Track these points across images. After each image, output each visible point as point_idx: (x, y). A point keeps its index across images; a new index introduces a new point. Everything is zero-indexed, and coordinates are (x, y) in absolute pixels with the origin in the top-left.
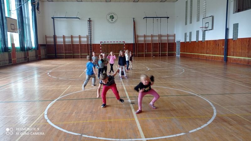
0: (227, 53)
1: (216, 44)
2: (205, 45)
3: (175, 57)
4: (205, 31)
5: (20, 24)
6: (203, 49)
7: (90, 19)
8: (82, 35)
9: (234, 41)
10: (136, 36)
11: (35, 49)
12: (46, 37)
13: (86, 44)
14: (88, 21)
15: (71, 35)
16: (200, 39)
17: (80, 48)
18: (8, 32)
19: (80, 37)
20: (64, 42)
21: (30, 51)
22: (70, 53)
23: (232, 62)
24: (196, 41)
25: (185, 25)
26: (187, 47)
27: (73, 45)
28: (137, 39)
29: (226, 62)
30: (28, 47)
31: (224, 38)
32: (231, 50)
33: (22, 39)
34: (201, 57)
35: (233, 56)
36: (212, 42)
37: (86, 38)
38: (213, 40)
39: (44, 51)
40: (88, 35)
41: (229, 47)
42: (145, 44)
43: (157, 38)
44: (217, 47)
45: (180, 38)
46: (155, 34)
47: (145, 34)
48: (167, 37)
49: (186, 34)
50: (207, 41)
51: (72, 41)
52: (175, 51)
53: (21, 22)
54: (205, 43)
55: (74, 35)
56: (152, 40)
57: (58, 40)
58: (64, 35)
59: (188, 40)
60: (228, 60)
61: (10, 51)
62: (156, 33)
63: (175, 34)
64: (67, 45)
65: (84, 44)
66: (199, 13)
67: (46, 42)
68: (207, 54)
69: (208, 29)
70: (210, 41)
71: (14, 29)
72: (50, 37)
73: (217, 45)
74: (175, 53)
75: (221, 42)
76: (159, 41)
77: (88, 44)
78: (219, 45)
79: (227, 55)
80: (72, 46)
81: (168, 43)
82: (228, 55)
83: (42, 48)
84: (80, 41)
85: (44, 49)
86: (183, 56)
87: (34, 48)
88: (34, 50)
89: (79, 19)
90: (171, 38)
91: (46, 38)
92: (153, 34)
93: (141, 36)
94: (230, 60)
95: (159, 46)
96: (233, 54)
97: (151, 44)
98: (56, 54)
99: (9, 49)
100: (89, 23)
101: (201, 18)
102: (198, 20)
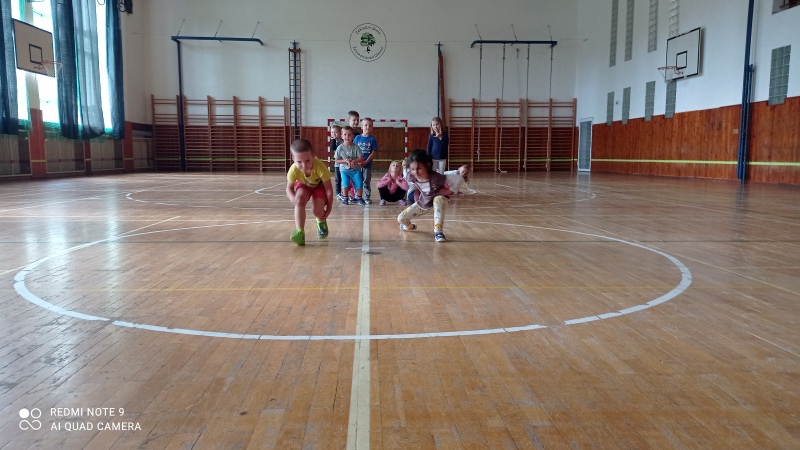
0: (746, 153)
1: (713, 124)
2: (676, 129)
3: (574, 175)
4: (675, 80)
5: (63, 51)
6: (667, 142)
7: (295, 44)
8: (269, 97)
9: (774, 108)
10: (445, 104)
11: (112, 136)
12: (154, 101)
13: (280, 128)
14: (290, 50)
15: (235, 97)
16: (660, 110)
17: (261, 140)
18: (17, 70)
19: (262, 104)
20: (211, 117)
21: (97, 139)
22: (228, 156)
23: (764, 180)
24: (643, 119)
25: (611, 66)
26: (614, 139)
27: (239, 128)
28: (447, 114)
29: (746, 183)
30: (87, 127)
31: (740, 102)
32: (762, 141)
33: (66, 97)
34: (660, 171)
35: (770, 159)
36: (698, 118)
37: (282, 109)
38: (702, 112)
39: (144, 145)
40: (288, 97)
41: (757, 129)
42: (476, 129)
43: (516, 113)
44: (716, 134)
45: (591, 112)
46: (507, 98)
47: (477, 98)
48: (547, 110)
49: (611, 96)
50: (682, 115)
51: (237, 117)
52: (575, 156)
53: (67, 42)
54: (676, 121)
55: (243, 97)
56: (498, 119)
57: (192, 111)
58: (212, 95)
59: (618, 117)
60: (752, 174)
61: (25, 134)
62: (511, 96)
63: (575, 100)
64: (219, 127)
65: (276, 128)
66: (656, 25)
67: (154, 118)
68: (680, 159)
69: (686, 72)
70: (690, 113)
71: (40, 63)
72: (166, 103)
73: (716, 128)
74: (575, 163)
75: (727, 117)
76: (521, 121)
77: (287, 128)
78: (720, 125)
79: (749, 159)
80: (235, 133)
81: (553, 129)
82: (753, 157)
83: (141, 136)
84: (262, 118)
85: (146, 141)
86: (599, 171)
87: (111, 134)
88: (110, 138)
89: (262, 43)
90: (562, 113)
91: (153, 104)
92: (500, 98)
93: (462, 105)
94: (757, 176)
95: (523, 139)
96: (770, 153)
97: (497, 131)
98: (183, 156)
99: (22, 127)
100: (292, 58)
101: (663, 37)
102: (653, 47)
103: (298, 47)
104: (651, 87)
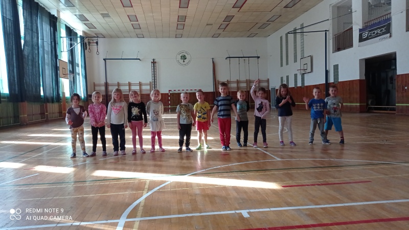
2: (305, 92)
4: (304, 74)
7: (154, 60)
8: (143, 82)
10: (216, 82)
13: (148, 94)
14: (152, 62)
15: (129, 82)
16: (299, 84)
18: (60, 78)
19: (140, 84)
24: (294, 87)
34: (301, 107)
37: (149, 86)
40: (151, 81)
43: (245, 85)
45: (275, 84)
47: (229, 80)
49: (282, 78)
54: (305, 89)
55: (132, 82)
56: (238, 88)
57: (111, 88)
58: (119, 82)
61: (61, 102)
62: (243, 78)
63: (268, 79)
65: (145, 94)
66: (296, 52)
70: (309, 86)
71: (65, 75)
72: (99, 85)
76: (247, 88)
84: (141, 90)
87: (83, 100)
89: (140, 60)
90: (264, 84)
91: (95, 86)
92: (238, 79)
99: (61, 99)
100: (153, 65)
101: (299, 57)
102: (295, 61)
103: (155, 61)
104: (296, 75)
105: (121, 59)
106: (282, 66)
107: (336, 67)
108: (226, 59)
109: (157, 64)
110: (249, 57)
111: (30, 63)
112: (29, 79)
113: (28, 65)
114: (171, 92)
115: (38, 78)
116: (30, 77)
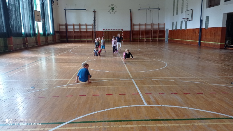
4: (187, 21)
6: (185, 36)
9: (206, 29)
10: (132, 25)
14: (93, 12)
16: (183, 28)
17: (86, 34)
18: (35, 21)
19: (86, 25)
20: (74, 29)
21: (49, 36)
24: (180, 29)
28: (133, 27)
29: (200, 46)
30: (48, 33)
34: (183, 42)
37: (91, 26)
41: (203, 34)
42: (140, 31)
43: (150, 27)
45: (168, 27)
47: (140, 23)
48: (158, 26)
49: (173, 23)
50: (188, 30)
53: (43, 13)
56: (145, 28)
57: (69, 27)
58: (74, 23)
61: (37, 36)
63: (165, 23)
64: (76, 31)
67: (60, 29)
69: (189, 19)
71: (39, 19)
72: (62, 25)
73: (195, 33)
75: (197, 31)
77: (93, 31)
80: (80, 33)
81: (159, 31)
82: (202, 40)
83: (57, 34)
84: (86, 29)
86: (170, 42)
87: (52, 34)
89: (86, 10)
92: (146, 23)
93: (136, 25)
94: (202, 44)
96: (205, 39)
97: (145, 31)
98: (67, 39)
100: (94, 14)
101: (184, 10)
102: (182, 12)
103: (95, 11)
104: (182, 22)
105: (75, 9)
106: (173, 15)
107: (207, 18)
108: (139, 10)
109: (96, 13)
110: (153, 9)
111: (13, 13)
112: (13, 23)
113: (12, 14)
114: (104, 30)
115: (19, 22)
116: (14, 22)
